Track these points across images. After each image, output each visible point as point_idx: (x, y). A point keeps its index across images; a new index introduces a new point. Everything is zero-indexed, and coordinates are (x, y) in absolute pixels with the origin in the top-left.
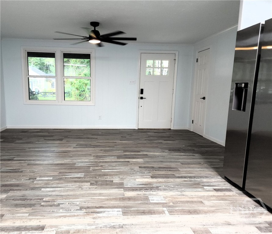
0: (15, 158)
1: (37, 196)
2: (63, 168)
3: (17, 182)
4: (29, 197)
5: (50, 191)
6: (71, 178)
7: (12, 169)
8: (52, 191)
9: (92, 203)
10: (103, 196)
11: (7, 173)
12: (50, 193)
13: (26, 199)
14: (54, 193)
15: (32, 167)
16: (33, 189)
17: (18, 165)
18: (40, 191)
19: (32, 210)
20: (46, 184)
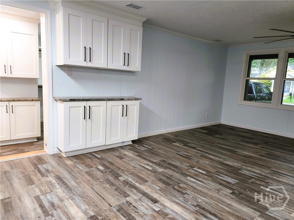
0: (198, 147)
1: (179, 180)
2: (225, 169)
3: (178, 165)
4: (174, 178)
5: (191, 181)
6: (221, 179)
7: (187, 154)
8: (193, 182)
9: (212, 207)
10: (229, 208)
11: (181, 156)
12: (189, 183)
13: (170, 178)
14: (192, 184)
15: (202, 158)
16: (183, 174)
17: (194, 153)
18: (185, 178)
19: (165, 187)
20: (196, 175)
